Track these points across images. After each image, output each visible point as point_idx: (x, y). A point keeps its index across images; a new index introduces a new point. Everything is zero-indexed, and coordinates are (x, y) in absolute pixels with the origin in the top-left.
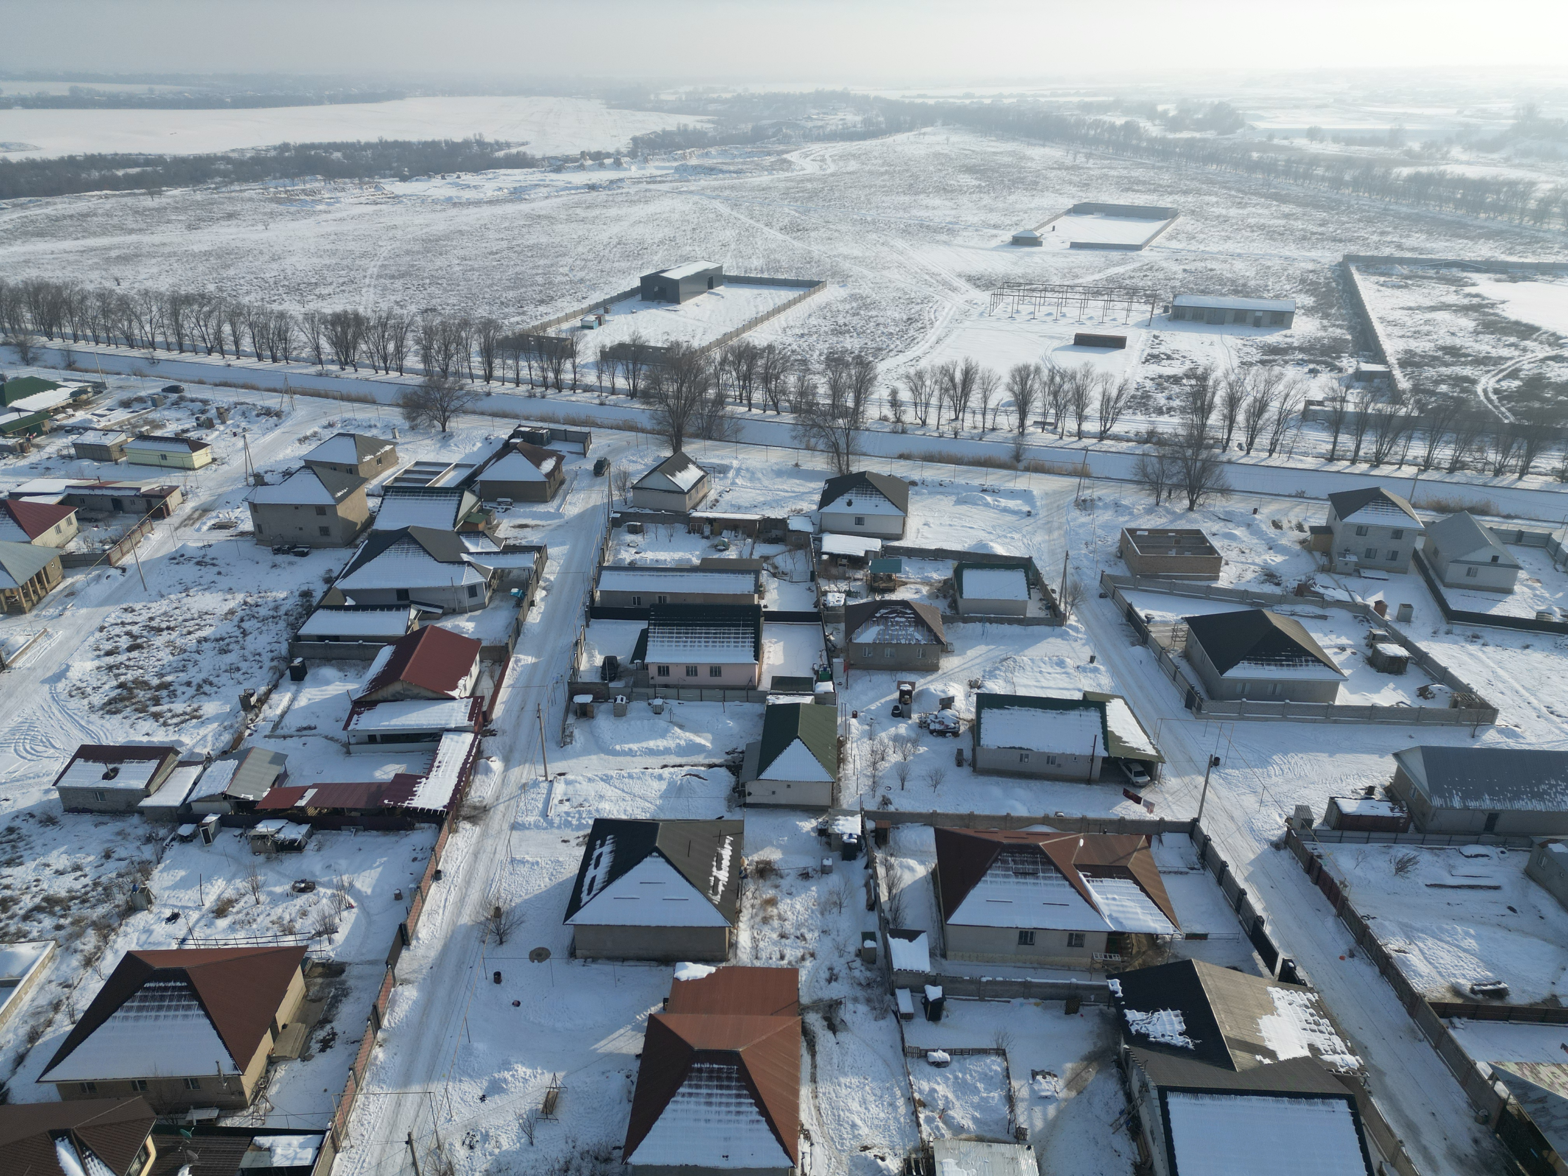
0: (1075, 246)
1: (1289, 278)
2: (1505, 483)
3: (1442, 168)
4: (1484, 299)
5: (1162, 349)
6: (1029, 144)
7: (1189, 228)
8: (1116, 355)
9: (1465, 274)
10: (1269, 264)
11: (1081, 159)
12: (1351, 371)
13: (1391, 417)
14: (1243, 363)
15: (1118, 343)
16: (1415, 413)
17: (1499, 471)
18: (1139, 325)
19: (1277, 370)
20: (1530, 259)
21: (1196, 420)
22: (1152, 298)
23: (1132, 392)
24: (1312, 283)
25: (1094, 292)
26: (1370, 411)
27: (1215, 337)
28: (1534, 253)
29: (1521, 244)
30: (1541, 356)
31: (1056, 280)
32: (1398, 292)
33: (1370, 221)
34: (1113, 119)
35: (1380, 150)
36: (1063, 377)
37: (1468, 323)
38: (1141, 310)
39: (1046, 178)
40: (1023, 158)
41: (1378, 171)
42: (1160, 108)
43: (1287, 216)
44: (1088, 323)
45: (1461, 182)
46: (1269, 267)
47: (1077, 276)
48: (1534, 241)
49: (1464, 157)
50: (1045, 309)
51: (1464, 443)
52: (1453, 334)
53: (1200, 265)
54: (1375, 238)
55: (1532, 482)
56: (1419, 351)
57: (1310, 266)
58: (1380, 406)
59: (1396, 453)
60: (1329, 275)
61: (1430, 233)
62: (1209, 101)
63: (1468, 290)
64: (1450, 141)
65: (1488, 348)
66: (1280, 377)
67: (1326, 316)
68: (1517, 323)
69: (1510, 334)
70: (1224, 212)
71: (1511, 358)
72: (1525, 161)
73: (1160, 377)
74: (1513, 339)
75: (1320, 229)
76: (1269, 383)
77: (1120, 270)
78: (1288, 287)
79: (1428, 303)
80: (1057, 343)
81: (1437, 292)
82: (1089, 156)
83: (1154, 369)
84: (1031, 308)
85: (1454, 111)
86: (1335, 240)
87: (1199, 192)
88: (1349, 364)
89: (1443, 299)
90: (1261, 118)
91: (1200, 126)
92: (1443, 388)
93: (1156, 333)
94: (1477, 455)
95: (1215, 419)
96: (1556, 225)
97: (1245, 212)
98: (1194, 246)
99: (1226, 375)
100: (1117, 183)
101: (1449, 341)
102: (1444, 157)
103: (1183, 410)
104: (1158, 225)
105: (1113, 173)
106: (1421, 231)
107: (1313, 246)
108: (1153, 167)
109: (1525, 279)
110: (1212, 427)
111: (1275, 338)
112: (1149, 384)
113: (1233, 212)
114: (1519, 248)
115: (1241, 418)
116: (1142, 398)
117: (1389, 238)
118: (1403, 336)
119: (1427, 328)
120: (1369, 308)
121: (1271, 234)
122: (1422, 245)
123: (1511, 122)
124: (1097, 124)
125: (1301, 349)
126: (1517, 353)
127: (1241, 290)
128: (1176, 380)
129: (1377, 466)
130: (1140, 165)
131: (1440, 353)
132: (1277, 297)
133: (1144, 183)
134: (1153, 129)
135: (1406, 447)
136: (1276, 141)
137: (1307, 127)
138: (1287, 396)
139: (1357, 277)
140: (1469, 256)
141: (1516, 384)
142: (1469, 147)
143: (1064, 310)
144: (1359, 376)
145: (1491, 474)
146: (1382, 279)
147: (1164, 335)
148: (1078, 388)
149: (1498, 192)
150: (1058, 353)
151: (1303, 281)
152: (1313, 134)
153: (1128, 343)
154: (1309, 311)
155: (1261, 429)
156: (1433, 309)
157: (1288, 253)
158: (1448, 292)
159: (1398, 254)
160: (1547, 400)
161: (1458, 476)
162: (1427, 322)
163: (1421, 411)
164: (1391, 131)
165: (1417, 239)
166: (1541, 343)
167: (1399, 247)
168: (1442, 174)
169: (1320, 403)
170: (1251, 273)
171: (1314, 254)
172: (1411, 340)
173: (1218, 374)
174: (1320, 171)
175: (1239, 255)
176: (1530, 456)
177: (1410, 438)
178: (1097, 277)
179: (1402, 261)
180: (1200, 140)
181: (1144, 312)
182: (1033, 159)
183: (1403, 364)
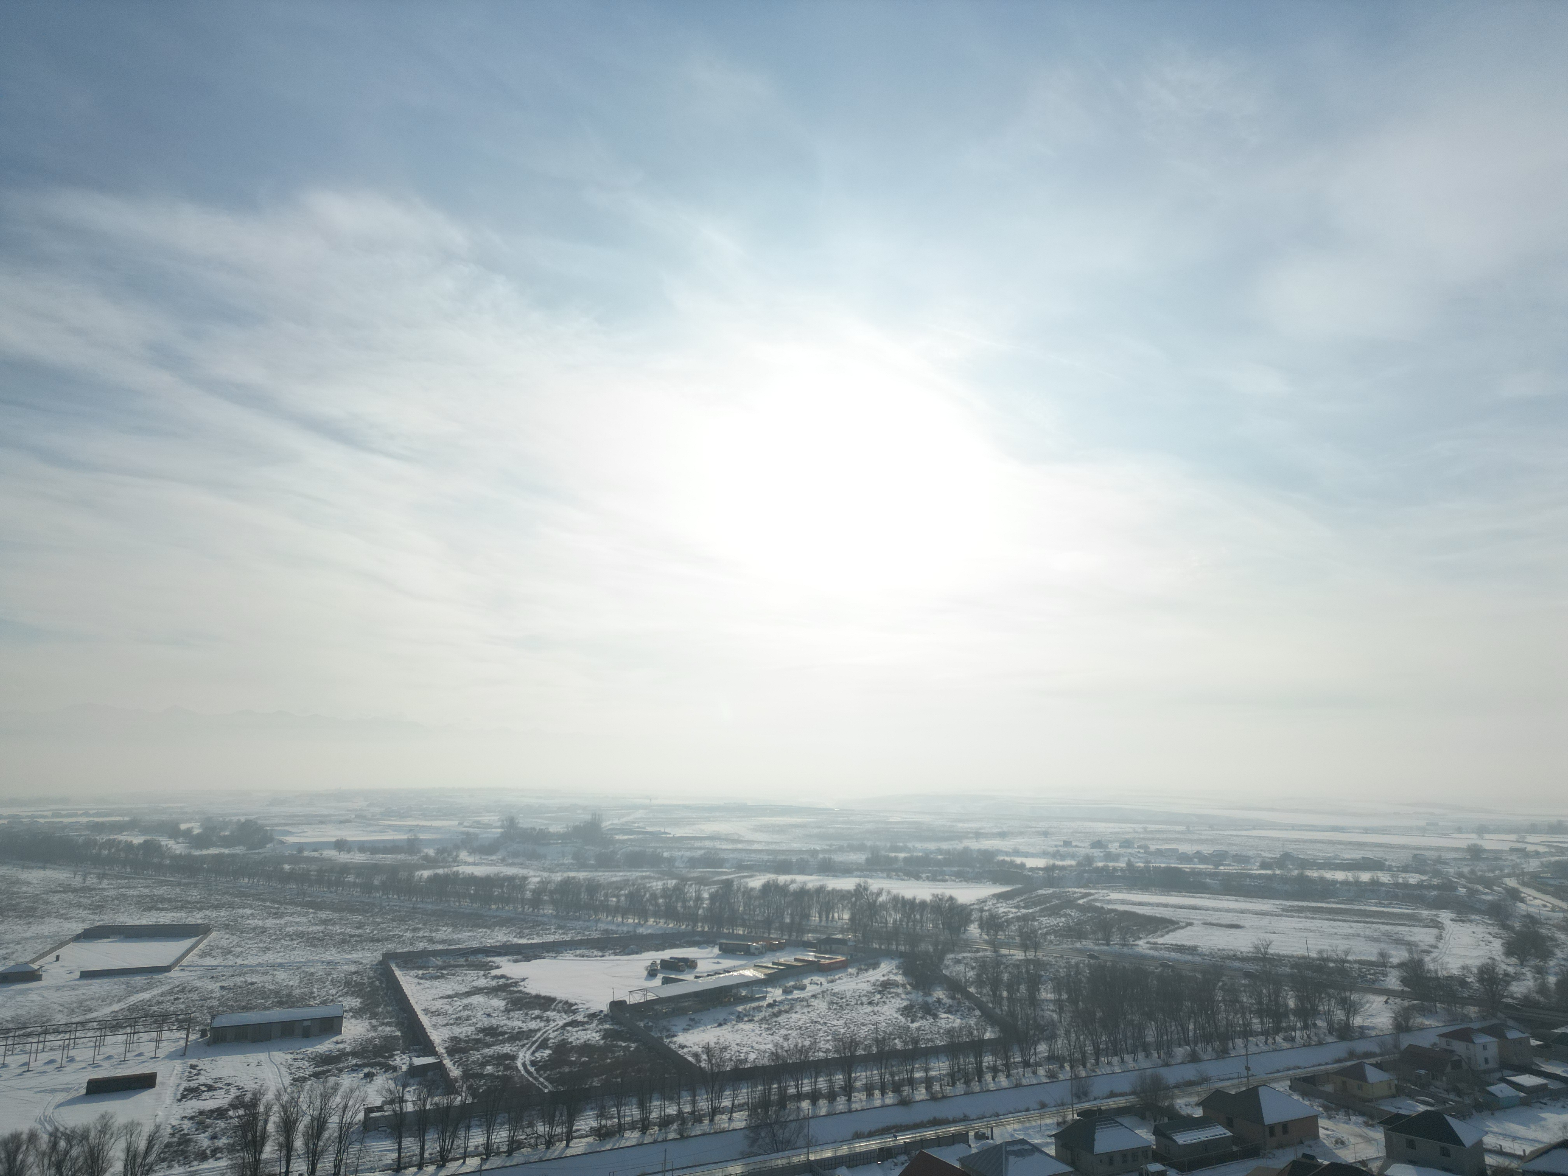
0: (87, 975)
1: (334, 983)
2: (556, 1154)
3: (455, 869)
4: (508, 978)
5: (202, 1079)
6: (23, 867)
7: (224, 943)
8: (145, 1098)
9: (489, 959)
10: (312, 970)
11: (92, 880)
12: (404, 1068)
13: (449, 1108)
14: (295, 1080)
15: (146, 1082)
16: (469, 1101)
17: (549, 1144)
18: (171, 1056)
19: (332, 1080)
20: (536, 940)
21: (248, 1157)
22: (186, 1023)
23: (166, 1140)
24: (357, 984)
25: (113, 1025)
26: (428, 1107)
27: (263, 1056)
28: (538, 934)
29: (526, 928)
30: (561, 1023)
31: (61, 1019)
32: (436, 983)
33: (402, 920)
34: (129, 839)
35: (401, 857)
36: (70, 1138)
37: (499, 1003)
38: (172, 1039)
39: (46, 903)
40: (18, 882)
41: (403, 875)
42: (183, 827)
43: (325, 922)
44: (106, 1064)
45: (472, 880)
46: (312, 974)
47: (90, 1010)
48: (536, 925)
49: (471, 859)
50: (44, 1057)
51: (515, 1123)
52: (489, 1015)
53: (239, 980)
54: (409, 934)
55: (579, 1146)
56: (462, 1036)
57: (353, 968)
58: (436, 1099)
59: (459, 1147)
60: (372, 974)
61: (454, 926)
62: (235, 819)
63: (494, 972)
64: (457, 847)
65: (520, 1024)
66: (336, 1088)
67: (374, 1015)
68: (538, 997)
69: (534, 1008)
70: (260, 923)
71: (539, 1030)
72: (516, 861)
73: (201, 1113)
74: (537, 1012)
75: (358, 932)
76: (326, 1097)
77: (146, 995)
78: (333, 991)
79: (463, 989)
80: (61, 1097)
81: (469, 978)
82: (101, 877)
83: (193, 1106)
84: (24, 1058)
85: (456, 823)
86: (373, 940)
87: (231, 906)
88: (402, 1061)
89: (475, 984)
90: (289, 833)
91: (227, 842)
92: (489, 1069)
93: (193, 1062)
94: (529, 1131)
95: (269, 1151)
96: (549, 910)
97: (282, 921)
98: (231, 961)
99: (278, 1096)
100: (138, 903)
101: (486, 1022)
102: (455, 860)
103: (231, 1149)
104: (188, 943)
105: (132, 892)
106: (447, 925)
107: (354, 949)
108: (179, 884)
109: (537, 957)
110: (267, 1162)
111: (325, 1047)
112: (187, 1125)
113: (270, 922)
114: (526, 931)
115: (299, 1143)
116: (179, 1144)
117: (421, 934)
118: (447, 1025)
119: (466, 1013)
120: (412, 1001)
121: (312, 941)
122: (450, 937)
123: (500, 830)
124: (111, 844)
125: (354, 1054)
126: (542, 1024)
127: (285, 999)
128: (220, 1113)
129: (443, 1166)
130: (162, 883)
131: (481, 1035)
132: (324, 1003)
133: (169, 900)
134: (177, 847)
135: (467, 1138)
136: (306, 853)
137: (334, 839)
138: (346, 1107)
139: (398, 973)
140: (489, 942)
141: (548, 1052)
142: (473, 851)
143: (72, 1053)
144: (414, 1072)
145: (542, 1147)
146: (421, 972)
147: (204, 1063)
148: (91, 1150)
149: (502, 887)
150: (63, 1110)
151: (348, 984)
152: (340, 845)
153: (159, 1079)
154: (357, 1013)
155: (323, 1151)
156: (468, 994)
157: (330, 958)
158: (478, 977)
159: (431, 947)
160: (572, 1064)
161: (518, 1157)
162: (465, 1007)
163: (474, 1098)
164: (409, 840)
165: (444, 932)
166: (559, 1012)
167: (431, 940)
168: (456, 874)
169: (380, 1109)
170: (295, 982)
171: (355, 956)
172: (454, 1027)
173: (270, 1096)
174: (351, 878)
175: (281, 965)
176: (571, 1123)
177: (468, 1128)
178: (116, 1007)
179: (435, 953)
180: (229, 855)
181: (177, 1040)
182: (29, 883)
183: (451, 1052)
